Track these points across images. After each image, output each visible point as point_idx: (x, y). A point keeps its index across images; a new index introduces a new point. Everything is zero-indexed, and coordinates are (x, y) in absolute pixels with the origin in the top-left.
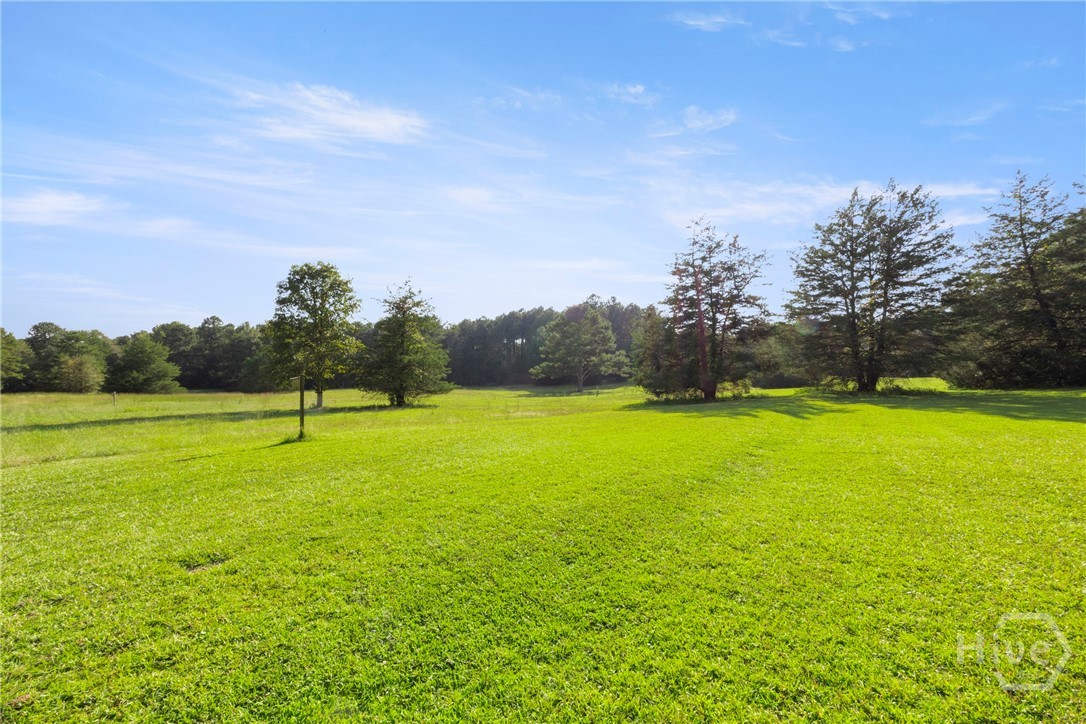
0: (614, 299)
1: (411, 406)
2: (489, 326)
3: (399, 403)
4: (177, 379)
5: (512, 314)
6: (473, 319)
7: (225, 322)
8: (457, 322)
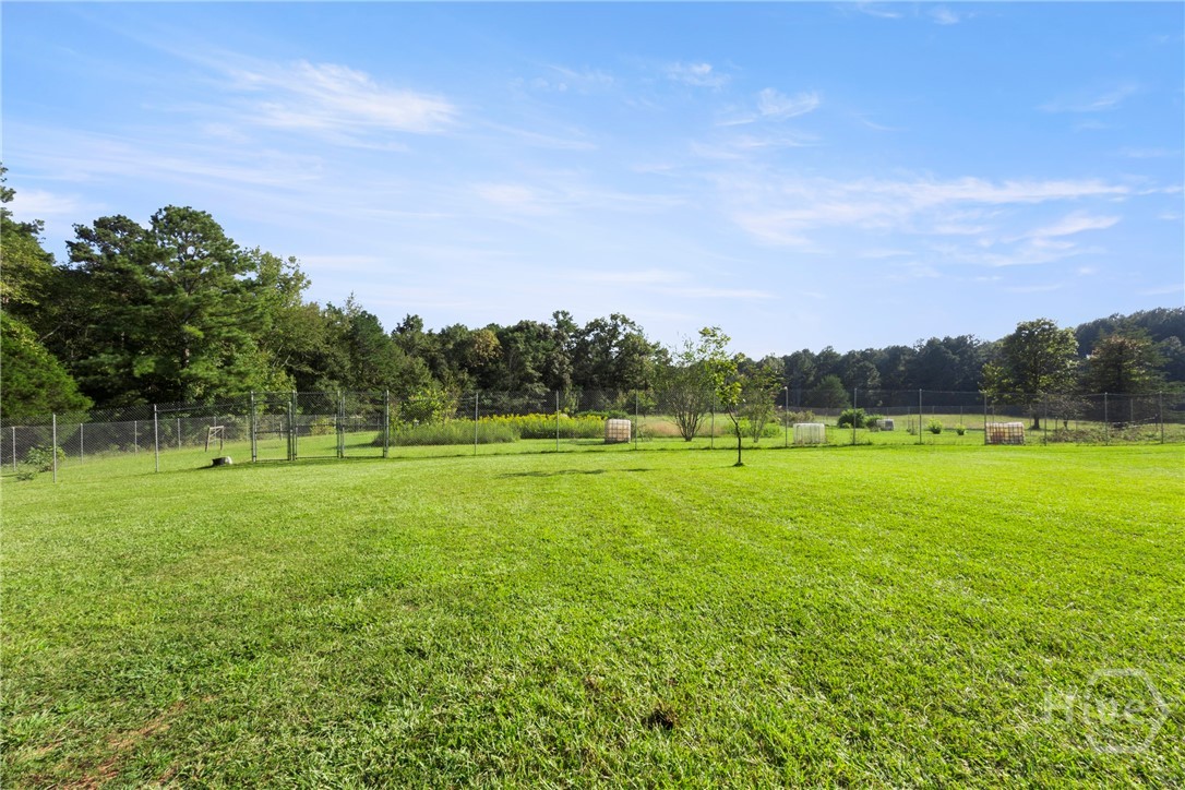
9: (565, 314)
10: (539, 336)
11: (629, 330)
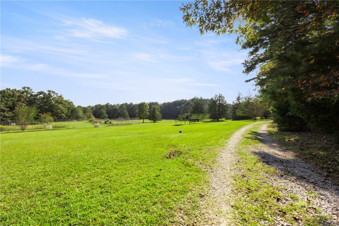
0: (201, 97)
1: (156, 122)
2: (170, 104)
3: (154, 122)
4: (108, 117)
5: (176, 101)
6: (167, 102)
7: (110, 104)
8: (162, 103)
9: (28, 88)
10: (10, 95)
11: (55, 96)
